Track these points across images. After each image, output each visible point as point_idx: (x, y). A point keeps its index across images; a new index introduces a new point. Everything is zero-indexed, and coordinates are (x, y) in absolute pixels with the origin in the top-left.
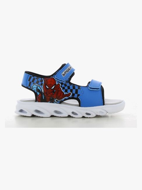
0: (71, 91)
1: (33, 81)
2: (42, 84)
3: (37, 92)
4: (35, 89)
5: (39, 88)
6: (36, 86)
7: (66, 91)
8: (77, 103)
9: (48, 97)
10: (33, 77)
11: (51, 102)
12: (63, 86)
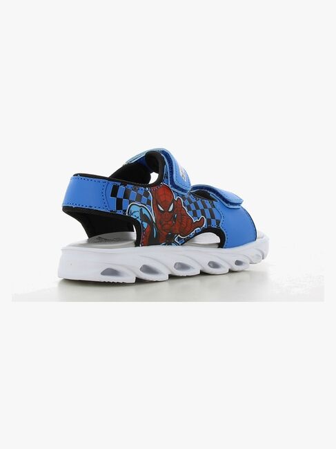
0: (203, 213)
1: (126, 196)
2: (149, 203)
3: (144, 223)
4: (138, 214)
5: (144, 212)
6: (139, 209)
7: (195, 215)
8: (217, 240)
9: (163, 232)
10: (122, 187)
11: (165, 245)
12: (187, 203)
